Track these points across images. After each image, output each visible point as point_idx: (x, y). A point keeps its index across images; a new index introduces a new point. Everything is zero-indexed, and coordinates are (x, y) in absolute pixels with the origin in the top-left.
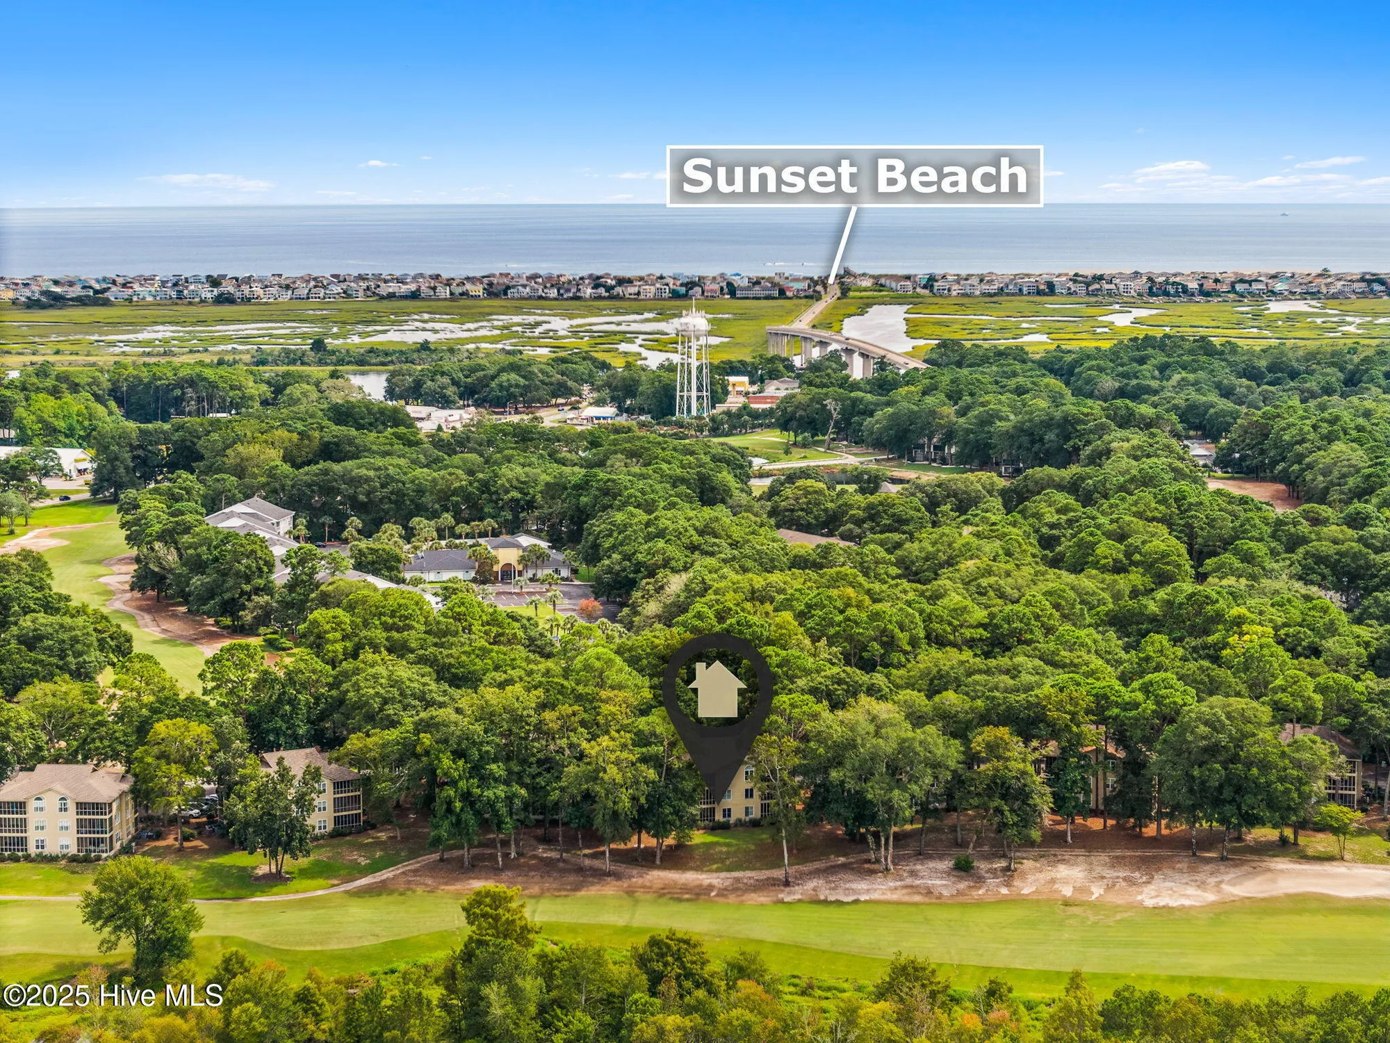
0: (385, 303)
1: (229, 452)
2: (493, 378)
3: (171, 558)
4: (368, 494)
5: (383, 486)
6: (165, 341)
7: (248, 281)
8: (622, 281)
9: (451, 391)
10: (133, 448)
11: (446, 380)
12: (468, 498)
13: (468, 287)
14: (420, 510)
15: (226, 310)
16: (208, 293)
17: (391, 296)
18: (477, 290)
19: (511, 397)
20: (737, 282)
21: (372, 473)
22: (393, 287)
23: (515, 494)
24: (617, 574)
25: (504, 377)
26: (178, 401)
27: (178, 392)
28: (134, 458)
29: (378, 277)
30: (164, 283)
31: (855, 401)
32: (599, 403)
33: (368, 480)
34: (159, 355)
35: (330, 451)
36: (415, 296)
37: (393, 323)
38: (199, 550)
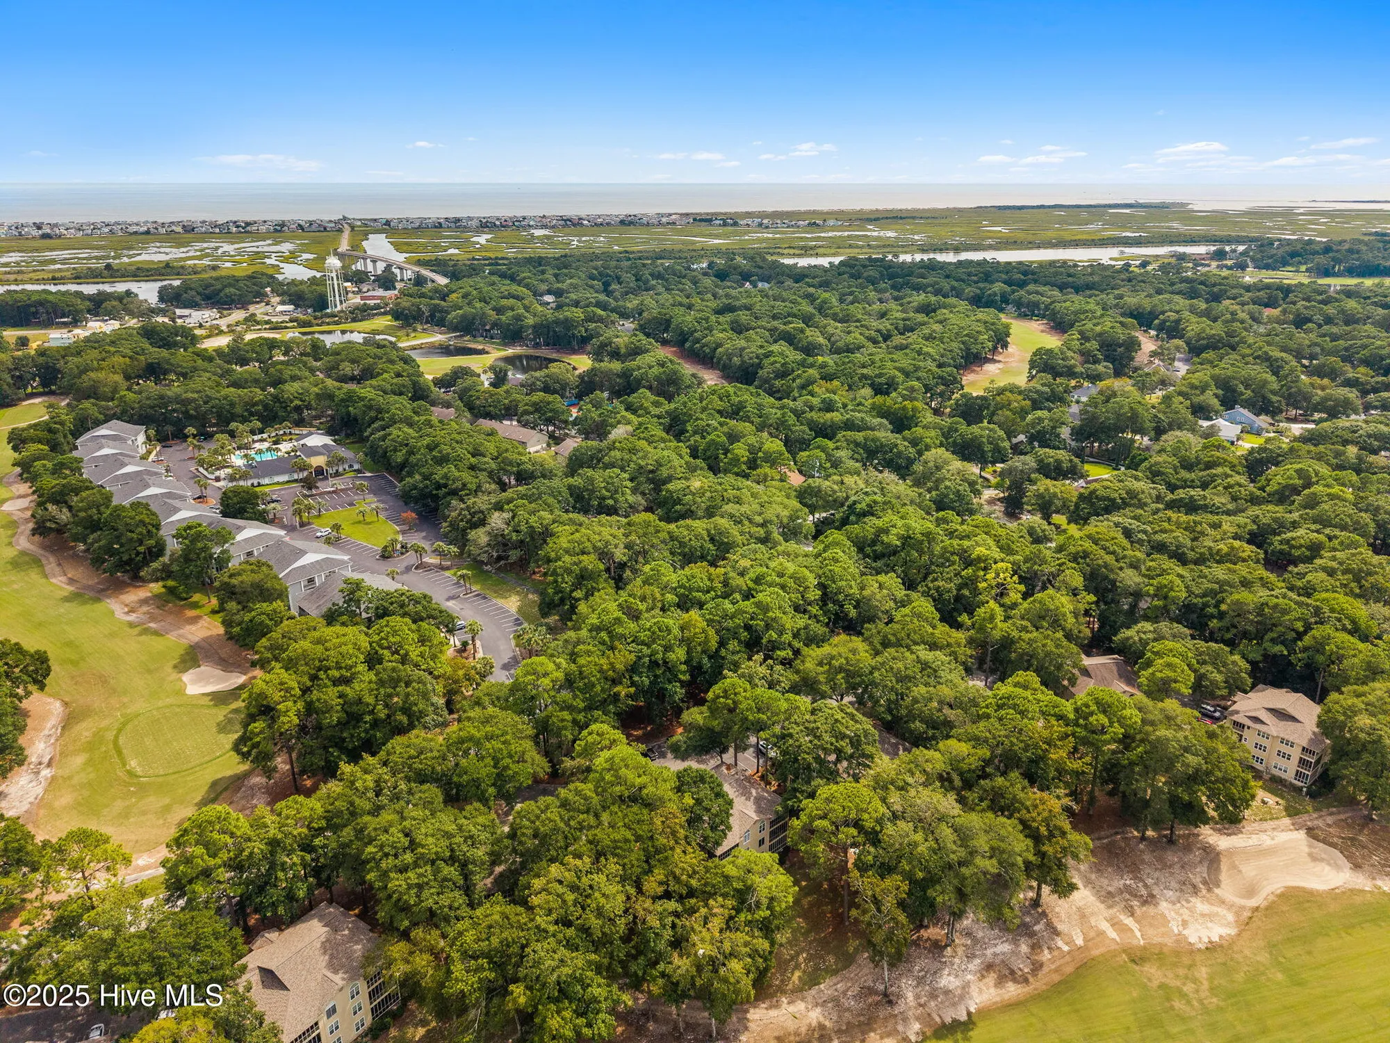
0: (134, 237)
1: (84, 376)
2: (220, 291)
3: (64, 516)
4: (195, 409)
5: (206, 403)
6: (18, 263)
7: (56, 225)
8: (248, 224)
9: (198, 299)
10: (10, 370)
11: (194, 293)
12: (266, 407)
13: (174, 228)
14: (234, 417)
15: (47, 242)
16: (35, 233)
17: (136, 233)
18: (179, 229)
19: (232, 301)
20: (303, 223)
21: (196, 396)
22: (135, 228)
23: (297, 402)
24: (422, 490)
25: (227, 290)
26: (35, 314)
27: (33, 309)
28: (13, 377)
29: (125, 223)
30: (10, 228)
31: (435, 305)
32: (283, 303)
33: (195, 400)
34: (14, 273)
35: (154, 371)
36: (148, 232)
37: (142, 249)
38: (90, 512)
